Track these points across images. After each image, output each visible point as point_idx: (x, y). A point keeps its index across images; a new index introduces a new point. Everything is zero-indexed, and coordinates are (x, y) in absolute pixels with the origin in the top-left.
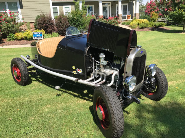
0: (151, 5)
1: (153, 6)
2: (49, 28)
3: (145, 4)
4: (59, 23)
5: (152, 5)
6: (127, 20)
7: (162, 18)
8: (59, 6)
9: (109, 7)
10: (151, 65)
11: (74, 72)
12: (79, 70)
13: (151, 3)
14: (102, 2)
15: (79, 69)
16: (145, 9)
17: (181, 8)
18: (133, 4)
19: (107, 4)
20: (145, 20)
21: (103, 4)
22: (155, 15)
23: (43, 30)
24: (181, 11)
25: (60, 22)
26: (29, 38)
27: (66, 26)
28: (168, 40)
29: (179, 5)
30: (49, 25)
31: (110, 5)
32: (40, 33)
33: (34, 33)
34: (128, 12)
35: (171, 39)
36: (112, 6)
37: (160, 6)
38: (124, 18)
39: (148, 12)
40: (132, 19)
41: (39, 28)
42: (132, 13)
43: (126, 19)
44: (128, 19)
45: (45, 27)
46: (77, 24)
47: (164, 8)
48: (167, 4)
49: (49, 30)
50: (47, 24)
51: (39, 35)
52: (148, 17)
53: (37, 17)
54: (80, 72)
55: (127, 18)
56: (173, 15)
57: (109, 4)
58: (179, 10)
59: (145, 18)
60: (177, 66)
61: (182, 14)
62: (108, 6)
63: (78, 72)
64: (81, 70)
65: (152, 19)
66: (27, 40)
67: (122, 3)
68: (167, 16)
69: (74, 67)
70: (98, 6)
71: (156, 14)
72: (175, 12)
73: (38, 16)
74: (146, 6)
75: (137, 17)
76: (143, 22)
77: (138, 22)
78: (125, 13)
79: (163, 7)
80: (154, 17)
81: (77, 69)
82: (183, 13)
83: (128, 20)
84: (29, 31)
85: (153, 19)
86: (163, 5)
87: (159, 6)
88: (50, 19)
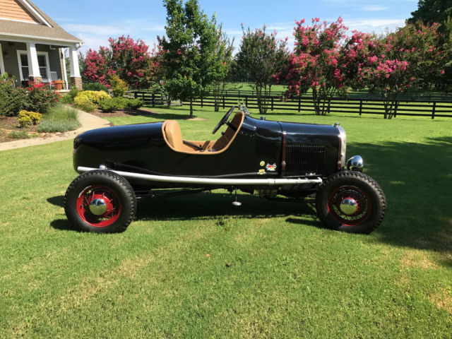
5: (98, 62)
11: (261, 172)
15: (271, 164)
24: (188, 79)
34: (49, 72)
36: (5, 53)
40: (66, 90)
44: (56, 88)
47: (125, 71)
48: (129, 62)
54: (272, 168)
58: (183, 77)
61: (190, 85)
63: (269, 169)
64: (275, 165)
67: (37, 50)
69: (262, 163)
72: (177, 80)
75: (78, 85)
76: (99, 97)
80: (118, 87)
81: (268, 165)
82: (192, 82)
83: (58, 91)
85: (118, 91)
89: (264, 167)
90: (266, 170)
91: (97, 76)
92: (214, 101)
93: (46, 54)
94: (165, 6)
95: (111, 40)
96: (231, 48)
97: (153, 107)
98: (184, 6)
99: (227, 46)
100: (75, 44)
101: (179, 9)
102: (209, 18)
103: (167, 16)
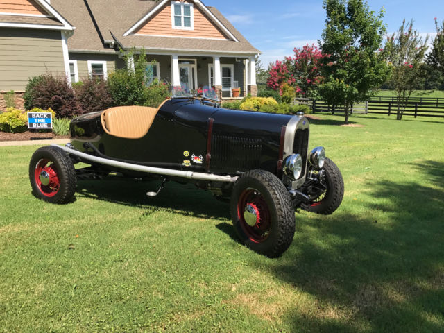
0: (278, 71)
1: (283, 71)
2: (64, 106)
3: (266, 69)
4: (87, 95)
5: (281, 71)
6: (231, 98)
7: (303, 97)
8: (78, 60)
9: (193, 69)
10: (316, 149)
11: (186, 163)
12: (196, 158)
13: (278, 65)
14: (179, 57)
15: (197, 155)
16: (267, 77)
17: (340, 77)
18: (244, 66)
19: (188, 63)
20: (271, 100)
21: (180, 62)
22: (289, 90)
23: (50, 109)
24: (340, 82)
25: (91, 93)
26: (14, 127)
27: (103, 103)
28: (321, 136)
29: (335, 71)
30: (64, 98)
31: (195, 66)
32: (45, 116)
33: (30, 115)
34: (233, 82)
35: (327, 133)
36: (199, 67)
37: (297, 73)
38: (227, 94)
39: (274, 84)
40: (242, 98)
41: (40, 104)
42: (241, 84)
43: (230, 96)
44: (233, 96)
45: (54, 102)
46: (130, 98)
47: (304, 78)
48: (309, 70)
49: (64, 110)
50: (59, 95)
51: (43, 121)
52: (275, 93)
53: (32, 79)
54: (199, 160)
55: (231, 94)
56: (326, 89)
57: (192, 62)
58: (335, 79)
59: (270, 95)
60: (347, 172)
61: (342, 89)
62: (191, 68)
63: (195, 161)
64: (201, 157)
65: (283, 98)
66: (9, 132)
67: (221, 63)
68: (314, 92)
69: (186, 153)
70: (170, 66)
71: (291, 88)
72: (329, 84)
73: (34, 78)
74: (267, 72)
75: (254, 92)
76: (265, 104)
77: (257, 103)
78: (226, 83)
79: (303, 76)
80: (286, 94)
81: (193, 156)
82: (344, 85)
83: (235, 98)
84: (13, 111)
85: (286, 98)
86: (302, 70)
87: (294, 72)
88: (66, 86)
89: (189, 158)
90: (191, 162)
91: (277, 85)
92: (396, 108)
93: (231, 66)
94: (324, 8)
95: (296, 50)
96: (423, 48)
97: (333, 114)
98: (346, 6)
99: (418, 46)
100: (254, 55)
101: (340, 10)
102: (376, 14)
103: (327, 18)
